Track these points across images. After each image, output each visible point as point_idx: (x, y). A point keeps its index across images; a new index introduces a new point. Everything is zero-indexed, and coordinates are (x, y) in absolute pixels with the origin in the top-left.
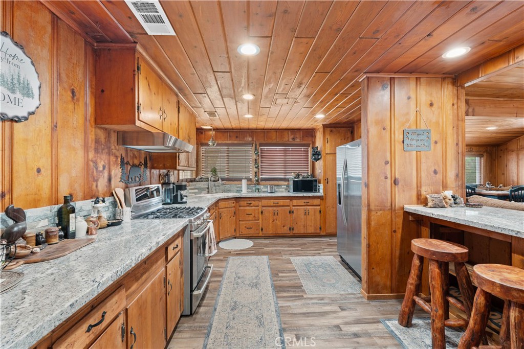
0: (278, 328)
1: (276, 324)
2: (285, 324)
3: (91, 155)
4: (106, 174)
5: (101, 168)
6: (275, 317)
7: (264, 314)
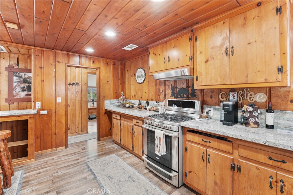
0: (98, 178)
1: (100, 179)
2: (95, 182)
3: (158, 87)
4: (164, 93)
5: (161, 91)
6: (102, 183)
7: (110, 181)
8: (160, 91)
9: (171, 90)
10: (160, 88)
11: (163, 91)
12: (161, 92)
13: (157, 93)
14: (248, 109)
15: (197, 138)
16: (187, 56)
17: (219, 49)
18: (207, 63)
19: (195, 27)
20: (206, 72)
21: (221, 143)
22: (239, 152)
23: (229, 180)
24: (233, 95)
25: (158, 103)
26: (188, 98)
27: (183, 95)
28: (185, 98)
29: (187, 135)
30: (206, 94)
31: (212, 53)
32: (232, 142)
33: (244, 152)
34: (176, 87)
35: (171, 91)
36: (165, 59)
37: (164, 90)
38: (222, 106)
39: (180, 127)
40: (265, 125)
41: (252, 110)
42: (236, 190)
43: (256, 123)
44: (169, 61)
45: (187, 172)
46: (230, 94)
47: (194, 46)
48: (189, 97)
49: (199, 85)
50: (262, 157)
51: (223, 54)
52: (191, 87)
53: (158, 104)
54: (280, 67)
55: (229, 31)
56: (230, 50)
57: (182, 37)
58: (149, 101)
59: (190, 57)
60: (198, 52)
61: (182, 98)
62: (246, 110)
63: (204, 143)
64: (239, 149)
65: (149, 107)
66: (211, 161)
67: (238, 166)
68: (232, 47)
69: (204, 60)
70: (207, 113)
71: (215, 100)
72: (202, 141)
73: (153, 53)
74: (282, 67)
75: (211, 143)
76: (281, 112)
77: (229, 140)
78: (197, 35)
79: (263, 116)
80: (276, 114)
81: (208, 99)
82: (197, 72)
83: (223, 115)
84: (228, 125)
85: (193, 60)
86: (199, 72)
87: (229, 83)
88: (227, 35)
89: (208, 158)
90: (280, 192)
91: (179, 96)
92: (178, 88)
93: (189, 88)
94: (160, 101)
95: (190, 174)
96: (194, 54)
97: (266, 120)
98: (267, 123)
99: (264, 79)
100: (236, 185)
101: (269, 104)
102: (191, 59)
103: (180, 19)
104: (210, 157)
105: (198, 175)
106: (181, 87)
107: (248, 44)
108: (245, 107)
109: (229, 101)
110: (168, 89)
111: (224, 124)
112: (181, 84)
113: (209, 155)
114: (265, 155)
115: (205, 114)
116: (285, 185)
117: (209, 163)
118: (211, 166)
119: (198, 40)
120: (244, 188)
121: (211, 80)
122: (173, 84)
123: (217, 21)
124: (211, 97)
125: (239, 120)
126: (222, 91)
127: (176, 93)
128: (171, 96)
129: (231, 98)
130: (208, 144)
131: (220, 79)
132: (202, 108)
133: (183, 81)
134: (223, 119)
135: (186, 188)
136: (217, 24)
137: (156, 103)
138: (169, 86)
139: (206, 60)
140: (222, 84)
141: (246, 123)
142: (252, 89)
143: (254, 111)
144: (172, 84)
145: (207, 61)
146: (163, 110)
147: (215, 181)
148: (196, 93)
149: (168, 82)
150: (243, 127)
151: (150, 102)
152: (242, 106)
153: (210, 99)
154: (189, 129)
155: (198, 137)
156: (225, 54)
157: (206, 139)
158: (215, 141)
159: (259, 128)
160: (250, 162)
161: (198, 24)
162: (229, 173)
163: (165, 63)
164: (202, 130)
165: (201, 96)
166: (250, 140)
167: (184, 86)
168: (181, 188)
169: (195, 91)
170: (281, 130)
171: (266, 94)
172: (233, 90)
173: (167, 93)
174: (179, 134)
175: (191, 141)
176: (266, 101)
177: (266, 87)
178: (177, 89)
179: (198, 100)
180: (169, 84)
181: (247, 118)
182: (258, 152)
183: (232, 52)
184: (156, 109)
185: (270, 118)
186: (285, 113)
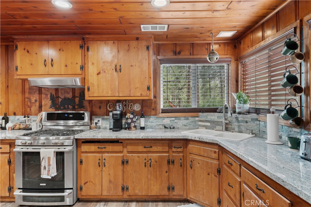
8: (30, 102)
9: (50, 100)
10: (31, 98)
11: (36, 101)
12: (33, 103)
13: (26, 103)
14: (130, 116)
15: (93, 147)
16: (77, 63)
17: (109, 64)
18: (99, 75)
19: (87, 36)
20: (98, 84)
21: (114, 146)
22: (127, 149)
23: (120, 173)
24: (119, 105)
25: (29, 117)
26: (74, 110)
27: (68, 107)
28: (70, 109)
29: (82, 147)
30: (95, 105)
31: (104, 67)
32: (122, 142)
33: (130, 148)
34: (58, 96)
35: (50, 102)
36: (45, 61)
37: (38, 100)
38: (112, 115)
39: (74, 139)
40: (139, 128)
41: (133, 117)
42: (125, 179)
43: (135, 127)
44: (52, 65)
45: (83, 185)
46: (117, 105)
47: (85, 56)
48: (76, 108)
49: (91, 96)
50: (141, 148)
51: (113, 70)
52: (78, 97)
53: (28, 119)
54: (148, 87)
55: (118, 51)
56: (118, 68)
57: (71, 41)
58: (8, 116)
59: (80, 66)
60: (90, 64)
61: (66, 110)
62: (129, 117)
63: (99, 150)
64: (127, 146)
65: (9, 125)
66: (106, 164)
67: (126, 160)
68: (120, 66)
69: (96, 72)
70: (96, 123)
71: (103, 110)
72: (98, 148)
73: (24, 49)
74: (149, 86)
75: (106, 149)
76: (148, 117)
77: (121, 141)
78: (89, 45)
79: (138, 121)
80: (146, 118)
81: (96, 110)
82: (89, 83)
83: (112, 124)
84: (117, 131)
85: (84, 69)
86: (91, 83)
87: (118, 96)
88: (116, 54)
89: (104, 162)
90: (149, 167)
91: (62, 108)
92: (61, 98)
93: (75, 98)
94: (31, 115)
95: (86, 185)
96: (85, 64)
97: (141, 124)
98: (141, 126)
99: (140, 94)
100: (125, 175)
101: (142, 112)
102: (82, 68)
103: (74, 25)
104: (106, 160)
105: (94, 182)
106: (65, 96)
107: (131, 66)
108: (128, 114)
109: (116, 110)
110: (44, 99)
111: (113, 131)
112: (65, 93)
113: (105, 159)
114: (142, 146)
115: (93, 125)
116: (151, 162)
117: (105, 166)
118: (106, 169)
119: (90, 50)
120: (131, 174)
121: (103, 91)
122: (54, 93)
123: (108, 39)
124: (100, 108)
125: (123, 126)
126: (109, 102)
127: (58, 104)
128: (50, 108)
129: (118, 108)
130: (104, 150)
131: (111, 91)
132: (91, 119)
133: (68, 91)
134: (112, 127)
135: (80, 203)
136: (108, 41)
137: (25, 117)
138: (47, 95)
139: (98, 72)
140: (113, 96)
141: (129, 128)
142: (132, 101)
143: (134, 117)
144: (51, 93)
145: (99, 74)
146: (38, 126)
147: (110, 180)
148: (84, 103)
149: (45, 89)
150: (127, 131)
151: (11, 118)
152: (126, 115)
153: (99, 109)
154: (84, 141)
155: (94, 145)
156: (114, 70)
157: (101, 145)
158: (110, 145)
159: (137, 130)
160: (134, 154)
161: (90, 34)
162: (120, 167)
163: (45, 66)
164: (99, 138)
165: (90, 106)
166: (134, 138)
167: (70, 96)
168: (75, 205)
169: (83, 102)
170: (149, 129)
171: (140, 105)
172: (119, 101)
173: (43, 103)
174: (73, 148)
175: (86, 152)
176: (140, 110)
177: (140, 100)
178: (59, 99)
179: (86, 111)
180: (47, 93)
181: (129, 124)
182: (138, 145)
183: (120, 70)
184: (24, 126)
185: (142, 122)
186: (150, 117)
